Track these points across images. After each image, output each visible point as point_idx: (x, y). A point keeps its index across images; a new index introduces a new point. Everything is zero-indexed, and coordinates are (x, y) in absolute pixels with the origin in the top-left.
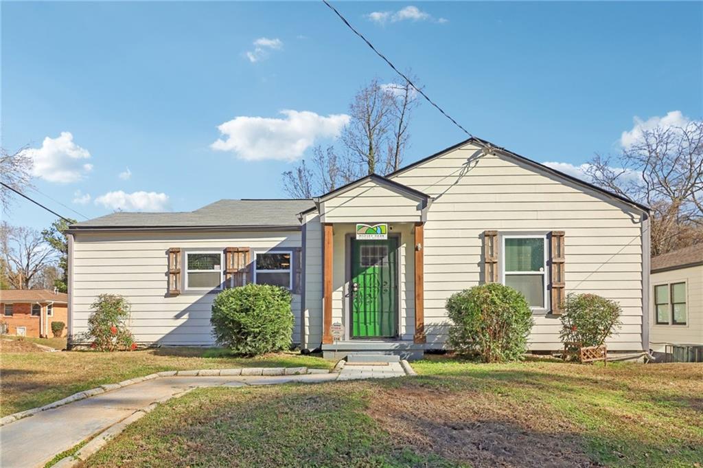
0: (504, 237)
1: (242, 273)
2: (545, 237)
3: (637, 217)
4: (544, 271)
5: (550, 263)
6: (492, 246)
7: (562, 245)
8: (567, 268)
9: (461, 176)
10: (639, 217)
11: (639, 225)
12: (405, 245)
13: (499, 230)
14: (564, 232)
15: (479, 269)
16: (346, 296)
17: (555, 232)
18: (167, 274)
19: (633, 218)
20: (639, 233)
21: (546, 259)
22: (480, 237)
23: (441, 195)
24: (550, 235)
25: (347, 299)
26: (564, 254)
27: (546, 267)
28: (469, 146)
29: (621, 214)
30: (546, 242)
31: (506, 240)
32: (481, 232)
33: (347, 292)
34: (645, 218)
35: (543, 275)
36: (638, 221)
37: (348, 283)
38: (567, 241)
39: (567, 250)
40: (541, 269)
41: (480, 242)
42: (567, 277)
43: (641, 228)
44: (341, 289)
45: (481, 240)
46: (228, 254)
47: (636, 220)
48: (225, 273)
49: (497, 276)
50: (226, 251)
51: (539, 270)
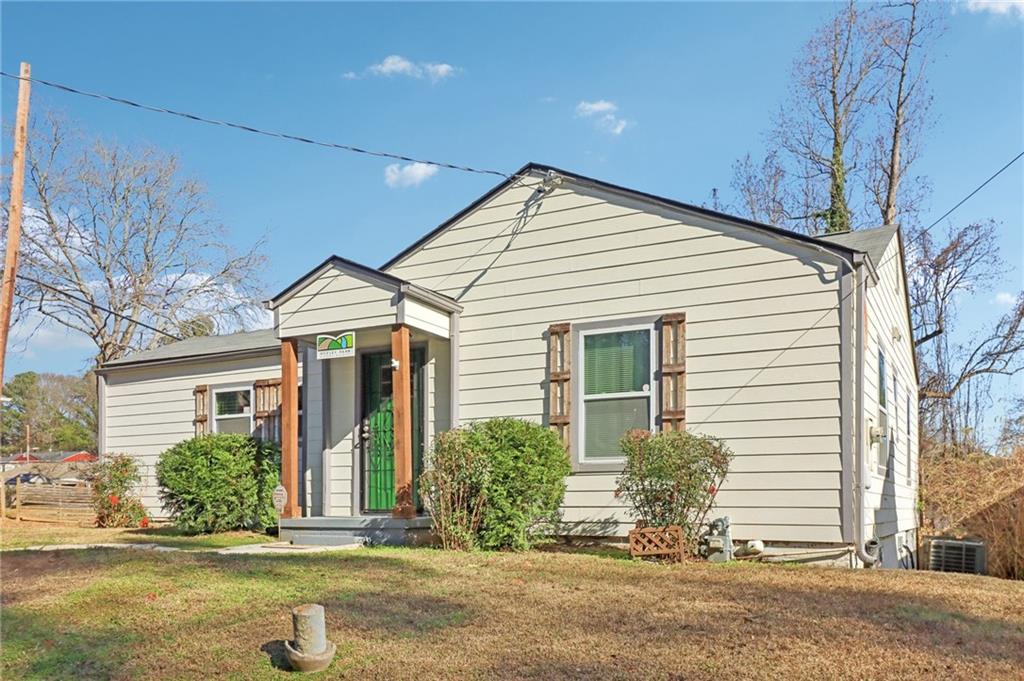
0: (583, 333)
1: (274, 417)
2: (651, 326)
3: (830, 269)
4: (650, 390)
5: (659, 376)
6: (562, 352)
7: (680, 340)
8: (689, 381)
9: (514, 234)
10: (835, 268)
11: (835, 285)
12: (433, 361)
13: (572, 322)
14: (683, 315)
15: (541, 394)
16: (355, 447)
17: (667, 315)
18: (195, 423)
19: (821, 273)
20: (835, 302)
21: (654, 368)
22: (546, 336)
23: (486, 270)
24: (660, 323)
25: (357, 451)
26: (683, 357)
27: (654, 383)
28: (527, 179)
29: (796, 266)
30: (654, 335)
31: (586, 337)
32: (546, 327)
33: (357, 441)
34: (846, 271)
35: (648, 398)
36: (833, 276)
37: (358, 426)
38: (690, 331)
39: (690, 348)
40: (646, 387)
41: (543, 346)
42: (689, 399)
43: (839, 292)
44: (350, 436)
45: (545, 342)
46: (258, 389)
47: (827, 277)
48: (255, 418)
49: (569, 403)
50: (258, 385)
51: (642, 390)
